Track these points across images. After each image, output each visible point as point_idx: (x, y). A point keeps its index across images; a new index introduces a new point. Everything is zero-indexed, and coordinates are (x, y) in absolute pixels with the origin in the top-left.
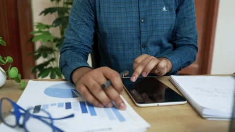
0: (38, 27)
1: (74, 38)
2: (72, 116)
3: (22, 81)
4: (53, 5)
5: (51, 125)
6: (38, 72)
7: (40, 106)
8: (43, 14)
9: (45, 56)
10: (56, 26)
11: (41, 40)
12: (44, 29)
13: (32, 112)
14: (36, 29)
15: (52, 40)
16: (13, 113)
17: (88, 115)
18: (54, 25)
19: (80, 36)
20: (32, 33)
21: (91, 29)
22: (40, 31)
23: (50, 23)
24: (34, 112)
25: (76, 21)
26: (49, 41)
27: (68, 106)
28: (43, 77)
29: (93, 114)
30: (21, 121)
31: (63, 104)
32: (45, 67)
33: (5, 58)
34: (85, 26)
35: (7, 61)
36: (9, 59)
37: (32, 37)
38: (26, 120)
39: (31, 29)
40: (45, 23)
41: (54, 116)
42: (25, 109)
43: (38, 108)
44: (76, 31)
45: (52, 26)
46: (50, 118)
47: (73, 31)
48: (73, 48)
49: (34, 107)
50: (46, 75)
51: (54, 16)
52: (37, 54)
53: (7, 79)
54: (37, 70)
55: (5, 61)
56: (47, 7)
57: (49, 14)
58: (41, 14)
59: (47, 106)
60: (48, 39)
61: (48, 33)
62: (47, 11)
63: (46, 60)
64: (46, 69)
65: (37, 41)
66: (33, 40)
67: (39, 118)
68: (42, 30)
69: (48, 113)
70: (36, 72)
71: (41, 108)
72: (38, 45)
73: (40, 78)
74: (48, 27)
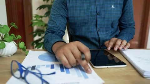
0: (35, 17)
1: (53, 25)
2: (54, 73)
3: (27, 50)
4: (45, 3)
5: (41, 78)
6: (35, 45)
7: (35, 66)
8: (39, 9)
9: (40, 35)
10: (46, 17)
11: (37, 25)
12: (39, 18)
13: (30, 69)
14: (34, 19)
15: (44, 25)
16: (19, 70)
17: (64, 73)
18: (45, 16)
19: (58, 24)
20: (32, 21)
21: (65, 19)
22: (36, 20)
23: (43, 15)
24: (31, 70)
25: (55, 14)
26: (42, 26)
27: (52, 67)
28: (38, 48)
29: (68, 73)
30: (23, 75)
31: (49, 65)
32: (39, 42)
33: (17, 36)
34: (61, 17)
35: (18, 38)
36: (19, 37)
37: (32, 23)
38: (26, 74)
39: (32, 19)
40: (40, 15)
41: (42, 73)
42: (26, 67)
43: (34, 68)
44: (55, 21)
45: (44, 16)
46: (40, 74)
47: (53, 21)
48: (53, 32)
49: (32, 66)
50: (40, 47)
51: (45, 10)
52: (34, 34)
53: (18, 49)
54: (35, 43)
55: (17, 38)
56: (41, 5)
57: (42, 9)
58: (37, 9)
59: (39, 66)
60: (41, 24)
61: (41, 21)
62: (41, 7)
63: (40, 37)
64: (40, 43)
65: (35, 25)
66: (33, 25)
67: (34, 73)
68: (38, 19)
69: (39, 71)
70: (34, 45)
71: (36, 67)
72: (35, 28)
73: (36, 49)
74: (41, 17)
